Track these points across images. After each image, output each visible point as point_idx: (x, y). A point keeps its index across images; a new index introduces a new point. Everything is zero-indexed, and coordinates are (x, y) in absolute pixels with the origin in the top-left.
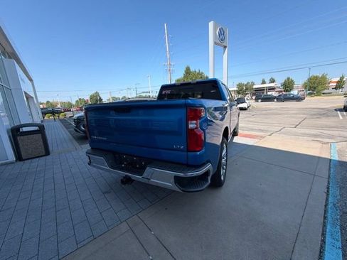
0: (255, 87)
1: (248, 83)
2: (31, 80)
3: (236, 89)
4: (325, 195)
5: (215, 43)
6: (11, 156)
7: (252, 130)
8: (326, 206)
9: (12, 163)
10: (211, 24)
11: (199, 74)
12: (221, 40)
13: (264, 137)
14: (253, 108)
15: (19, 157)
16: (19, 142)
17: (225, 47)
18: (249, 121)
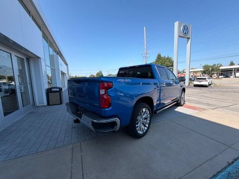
0: (221, 68)
1: (215, 65)
2: (67, 64)
3: (202, 70)
4: (226, 164)
5: (179, 36)
6: (45, 103)
7: (199, 103)
8: (218, 172)
9: (45, 106)
10: (176, 24)
11: (168, 59)
12: (185, 34)
13: (205, 110)
14: (216, 86)
15: (48, 104)
16: (50, 96)
17: (189, 38)
18: (203, 96)
